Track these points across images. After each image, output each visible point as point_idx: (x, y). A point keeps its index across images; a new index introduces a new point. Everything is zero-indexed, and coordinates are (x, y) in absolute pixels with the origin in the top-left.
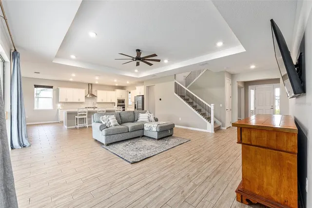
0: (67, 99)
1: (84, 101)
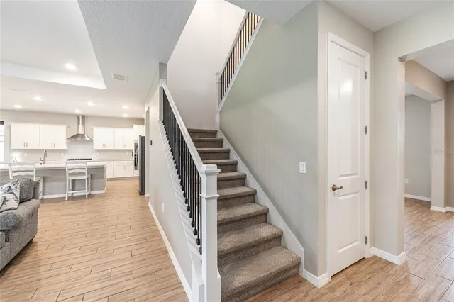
0: (26, 145)
1: (66, 148)
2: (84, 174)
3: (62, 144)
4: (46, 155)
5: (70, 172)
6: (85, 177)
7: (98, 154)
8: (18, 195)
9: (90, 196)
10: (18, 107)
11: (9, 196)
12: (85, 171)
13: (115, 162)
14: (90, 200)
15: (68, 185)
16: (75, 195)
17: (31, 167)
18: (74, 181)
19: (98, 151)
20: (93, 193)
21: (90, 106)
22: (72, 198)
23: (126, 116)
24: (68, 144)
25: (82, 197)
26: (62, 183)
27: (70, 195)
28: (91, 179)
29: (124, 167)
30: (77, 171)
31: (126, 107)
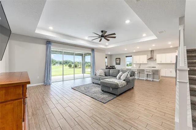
0: (136, 62)
1: (147, 63)
2: (150, 72)
3: (146, 62)
4: (140, 65)
5: (146, 71)
6: (151, 73)
7: (159, 65)
8: (130, 74)
9: (153, 81)
10: (134, 51)
11: (128, 74)
12: (151, 71)
13: (166, 69)
14: (153, 82)
15: (145, 75)
16: (148, 79)
17: (136, 68)
18: (147, 74)
19: (159, 64)
20: (154, 80)
21: (153, 46)
22: (147, 80)
23: (171, 47)
24: (147, 61)
25: (150, 81)
26: (143, 75)
27: (146, 79)
28: (153, 74)
29: (171, 72)
30: (148, 71)
31: (170, 43)
